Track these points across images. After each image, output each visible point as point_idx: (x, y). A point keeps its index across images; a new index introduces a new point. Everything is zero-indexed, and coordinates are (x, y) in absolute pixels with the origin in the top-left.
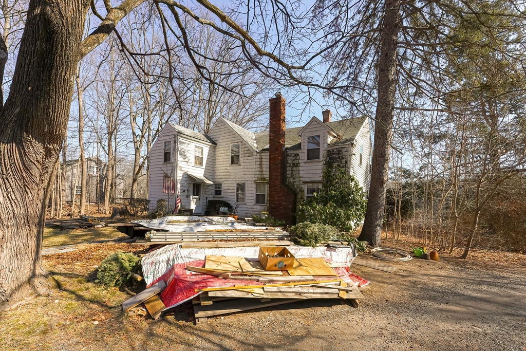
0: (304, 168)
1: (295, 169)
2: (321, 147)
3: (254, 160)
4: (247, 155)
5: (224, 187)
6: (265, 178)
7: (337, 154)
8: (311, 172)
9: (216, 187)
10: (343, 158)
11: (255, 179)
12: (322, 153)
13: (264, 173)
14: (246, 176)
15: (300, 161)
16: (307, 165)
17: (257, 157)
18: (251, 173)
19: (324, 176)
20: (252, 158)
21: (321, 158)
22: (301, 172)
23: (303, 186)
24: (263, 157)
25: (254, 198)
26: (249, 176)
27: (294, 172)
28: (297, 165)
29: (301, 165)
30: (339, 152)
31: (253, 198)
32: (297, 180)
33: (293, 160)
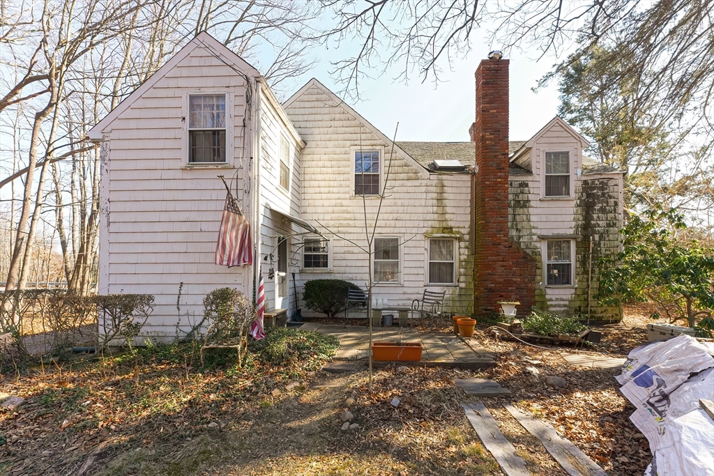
0: (539, 211)
1: (519, 211)
2: (571, 174)
3: (423, 189)
4: (402, 176)
5: (334, 248)
6: (451, 228)
7: (599, 188)
8: (552, 218)
9: (307, 249)
10: (611, 197)
11: (424, 230)
12: (575, 185)
13: (447, 216)
14: (399, 224)
15: (531, 197)
16: (545, 204)
17: (429, 183)
18: (414, 217)
19: (577, 227)
20: (417, 183)
21: (573, 194)
22: (533, 218)
23: (538, 245)
24: (445, 183)
25: (426, 270)
26: (409, 224)
27: (518, 218)
28: (525, 204)
29: (532, 204)
30: (603, 186)
31: (421, 271)
32: (525, 232)
33: (516, 195)
